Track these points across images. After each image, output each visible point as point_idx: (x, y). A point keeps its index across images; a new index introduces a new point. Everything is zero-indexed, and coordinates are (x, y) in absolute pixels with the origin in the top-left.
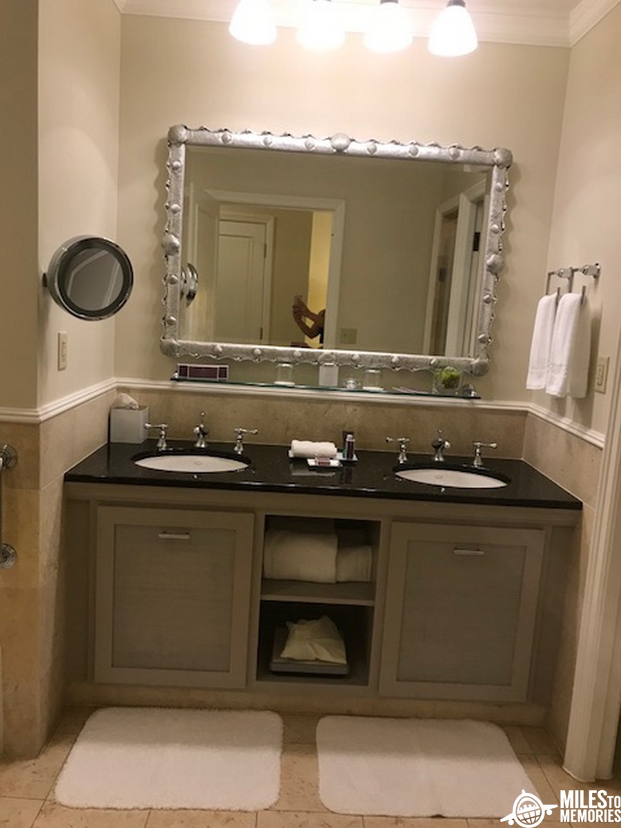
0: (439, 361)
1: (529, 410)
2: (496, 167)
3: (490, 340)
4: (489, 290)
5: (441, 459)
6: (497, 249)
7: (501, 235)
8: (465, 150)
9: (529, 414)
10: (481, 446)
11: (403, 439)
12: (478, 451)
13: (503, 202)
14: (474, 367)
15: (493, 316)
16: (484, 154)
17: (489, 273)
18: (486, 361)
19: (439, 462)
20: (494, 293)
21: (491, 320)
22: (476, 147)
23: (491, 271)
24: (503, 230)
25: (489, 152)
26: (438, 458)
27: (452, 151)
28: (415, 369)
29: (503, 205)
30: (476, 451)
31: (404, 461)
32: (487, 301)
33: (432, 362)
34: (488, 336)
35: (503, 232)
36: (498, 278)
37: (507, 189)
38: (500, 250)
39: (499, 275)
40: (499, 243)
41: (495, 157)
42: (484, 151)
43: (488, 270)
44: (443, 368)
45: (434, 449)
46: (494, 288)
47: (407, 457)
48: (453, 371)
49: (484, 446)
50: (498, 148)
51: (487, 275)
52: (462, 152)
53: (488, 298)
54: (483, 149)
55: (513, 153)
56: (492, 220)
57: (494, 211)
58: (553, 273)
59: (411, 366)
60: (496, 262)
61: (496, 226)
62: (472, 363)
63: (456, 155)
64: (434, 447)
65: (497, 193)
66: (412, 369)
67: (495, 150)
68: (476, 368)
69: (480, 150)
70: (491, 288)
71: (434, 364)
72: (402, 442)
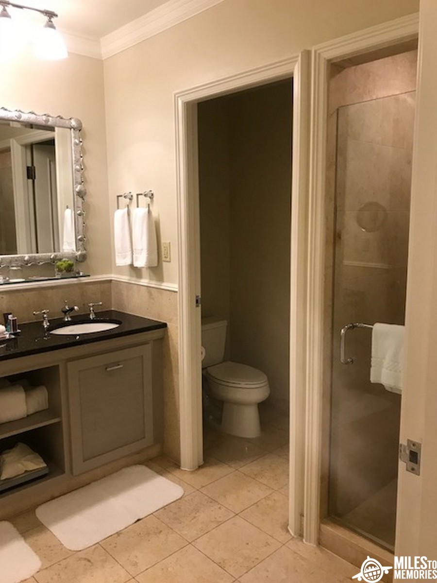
0: (56, 256)
1: (113, 279)
2: (72, 130)
3: (85, 239)
4: (79, 207)
5: (69, 319)
6: (81, 182)
7: (81, 173)
8: (52, 117)
9: (113, 281)
10: (93, 306)
11: (45, 311)
12: (91, 309)
13: (80, 152)
14: (78, 257)
15: (84, 223)
16: (65, 121)
17: (78, 196)
18: (84, 252)
19: (68, 321)
20: (82, 209)
21: (83, 226)
22: (59, 116)
23: (79, 195)
24: (82, 169)
25: (67, 120)
26: (67, 318)
27: (44, 118)
28: (41, 263)
29: (80, 154)
30: (90, 309)
31: (48, 326)
32: (80, 215)
33: (52, 257)
34: (83, 236)
35: (83, 171)
36: (83, 199)
37: (81, 144)
38: (82, 182)
39: (84, 198)
40: (81, 178)
41: (71, 123)
42: (64, 119)
43: (77, 195)
44: (60, 260)
45: (63, 314)
46: (83, 206)
47: (49, 322)
48: (68, 261)
49: (95, 305)
50: (73, 118)
51: (77, 198)
52: (50, 118)
53: (80, 213)
54: (64, 118)
55: (82, 121)
56: (75, 163)
57: (75, 157)
58: (121, 196)
59: (38, 261)
60: (82, 190)
61: (78, 167)
62: (76, 255)
63: (47, 121)
64: (63, 312)
65: (76, 146)
66: (39, 263)
67: (71, 119)
68: (80, 258)
69: (62, 118)
70: (80, 205)
71: (53, 258)
72: (44, 313)
